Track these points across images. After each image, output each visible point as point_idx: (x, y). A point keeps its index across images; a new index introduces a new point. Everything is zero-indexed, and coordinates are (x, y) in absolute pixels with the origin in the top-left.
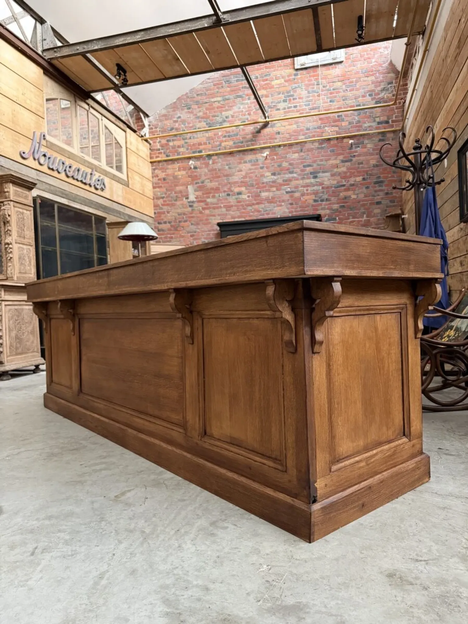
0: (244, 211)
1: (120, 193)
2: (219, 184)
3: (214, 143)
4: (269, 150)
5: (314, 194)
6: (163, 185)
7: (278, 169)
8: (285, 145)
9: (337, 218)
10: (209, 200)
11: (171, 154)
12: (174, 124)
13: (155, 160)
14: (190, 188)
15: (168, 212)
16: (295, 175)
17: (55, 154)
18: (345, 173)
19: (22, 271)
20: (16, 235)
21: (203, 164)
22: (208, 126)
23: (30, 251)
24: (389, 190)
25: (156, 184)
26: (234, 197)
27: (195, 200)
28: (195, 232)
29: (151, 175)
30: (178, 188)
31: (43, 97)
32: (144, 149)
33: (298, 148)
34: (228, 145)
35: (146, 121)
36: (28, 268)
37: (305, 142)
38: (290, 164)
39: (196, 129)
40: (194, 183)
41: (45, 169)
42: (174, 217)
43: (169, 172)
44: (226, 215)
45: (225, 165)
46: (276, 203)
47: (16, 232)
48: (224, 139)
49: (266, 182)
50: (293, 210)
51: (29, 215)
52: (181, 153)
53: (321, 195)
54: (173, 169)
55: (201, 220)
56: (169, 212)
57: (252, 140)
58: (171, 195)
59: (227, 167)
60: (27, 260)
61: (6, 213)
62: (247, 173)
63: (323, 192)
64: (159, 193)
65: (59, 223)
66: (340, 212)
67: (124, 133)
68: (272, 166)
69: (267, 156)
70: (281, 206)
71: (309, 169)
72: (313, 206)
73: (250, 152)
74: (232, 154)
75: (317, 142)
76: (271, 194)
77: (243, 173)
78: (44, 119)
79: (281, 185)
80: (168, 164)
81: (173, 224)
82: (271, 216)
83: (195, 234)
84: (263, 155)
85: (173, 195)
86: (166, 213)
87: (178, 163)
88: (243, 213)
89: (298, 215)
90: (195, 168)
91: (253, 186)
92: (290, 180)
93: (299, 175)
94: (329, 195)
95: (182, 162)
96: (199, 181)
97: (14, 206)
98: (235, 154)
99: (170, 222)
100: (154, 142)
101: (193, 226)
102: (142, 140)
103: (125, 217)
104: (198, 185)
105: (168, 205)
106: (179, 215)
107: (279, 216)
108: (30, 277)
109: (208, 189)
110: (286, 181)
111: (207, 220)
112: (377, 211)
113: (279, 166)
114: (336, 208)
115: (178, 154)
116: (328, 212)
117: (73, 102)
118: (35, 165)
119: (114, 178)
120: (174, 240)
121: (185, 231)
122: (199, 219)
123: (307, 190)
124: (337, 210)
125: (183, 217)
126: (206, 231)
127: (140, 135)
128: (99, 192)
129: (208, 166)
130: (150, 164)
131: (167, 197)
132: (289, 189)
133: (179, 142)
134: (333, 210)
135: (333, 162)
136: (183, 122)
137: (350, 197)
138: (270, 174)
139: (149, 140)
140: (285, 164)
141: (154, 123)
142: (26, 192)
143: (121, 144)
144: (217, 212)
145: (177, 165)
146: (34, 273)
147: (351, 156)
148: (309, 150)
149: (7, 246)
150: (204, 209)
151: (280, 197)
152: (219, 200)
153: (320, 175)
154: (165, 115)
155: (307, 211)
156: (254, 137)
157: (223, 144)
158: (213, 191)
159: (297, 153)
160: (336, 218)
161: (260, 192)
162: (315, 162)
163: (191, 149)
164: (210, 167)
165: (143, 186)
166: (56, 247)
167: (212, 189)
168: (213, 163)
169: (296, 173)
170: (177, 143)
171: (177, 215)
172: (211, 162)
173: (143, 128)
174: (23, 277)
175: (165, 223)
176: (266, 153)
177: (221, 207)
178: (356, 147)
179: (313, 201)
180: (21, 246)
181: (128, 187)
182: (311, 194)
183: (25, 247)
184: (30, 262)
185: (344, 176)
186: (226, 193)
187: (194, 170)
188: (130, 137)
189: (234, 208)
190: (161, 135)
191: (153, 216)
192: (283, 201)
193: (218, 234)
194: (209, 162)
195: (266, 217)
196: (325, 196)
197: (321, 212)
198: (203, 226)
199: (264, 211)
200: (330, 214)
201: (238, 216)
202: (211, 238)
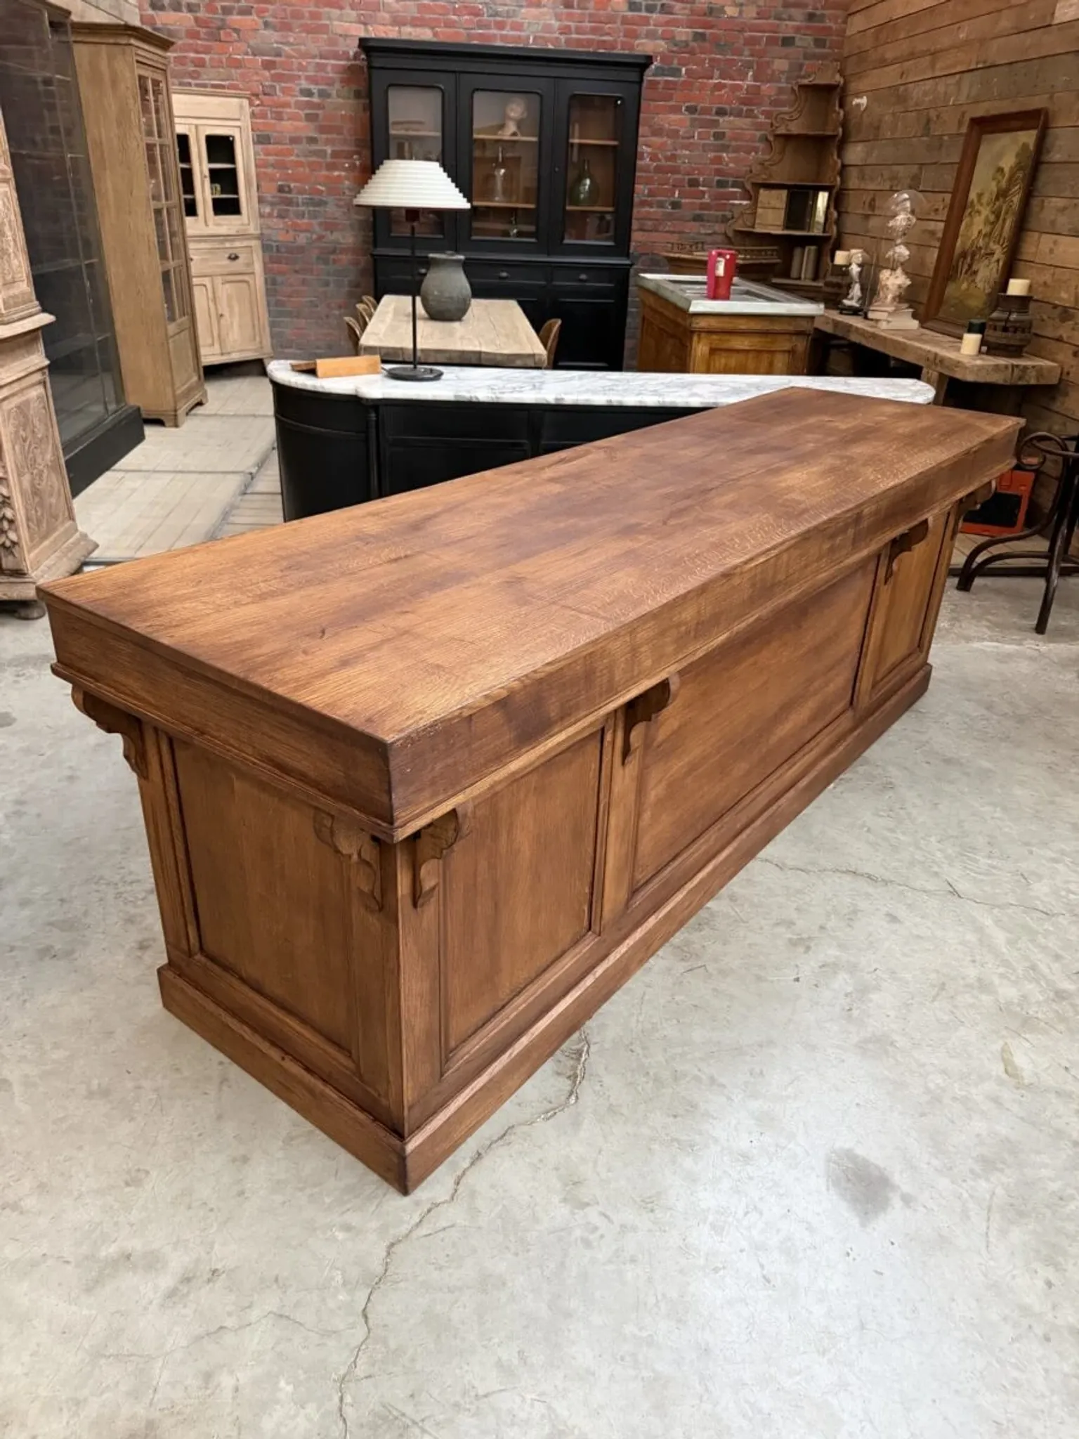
9: (684, 70)
23: (8, 200)
24: (819, 6)
28: (279, 55)
36: (16, 261)
50: (572, 24)
55: (297, 15)
60: (10, 236)
66: (692, 53)
70: (538, 4)
72: (625, 21)
81: (202, 14)
82: (509, 34)
83: (277, 59)
88: (431, 10)
99: (193, 9)
101: (269, 32)
108: (24, 294)
111: (315, 16)
112: (781, 65)
114: (684, 38)
116: (662, 46)
120: (213, 73)
121: (243, 46)
122: (289, 9)
124: (687, 43)
126: (314, 57)
134: (676, 45)
137: (722, 9)
160: (680, 70)
174: (13, 298)
175: (178, 7)
179: (627, 5)
184: (15, 239)
195: (495, 34)
197: (644, 46)
198: (304, 35)
199: (491, 16)
200: (666, 52)
201: (414, 19)
202: (330, 83)
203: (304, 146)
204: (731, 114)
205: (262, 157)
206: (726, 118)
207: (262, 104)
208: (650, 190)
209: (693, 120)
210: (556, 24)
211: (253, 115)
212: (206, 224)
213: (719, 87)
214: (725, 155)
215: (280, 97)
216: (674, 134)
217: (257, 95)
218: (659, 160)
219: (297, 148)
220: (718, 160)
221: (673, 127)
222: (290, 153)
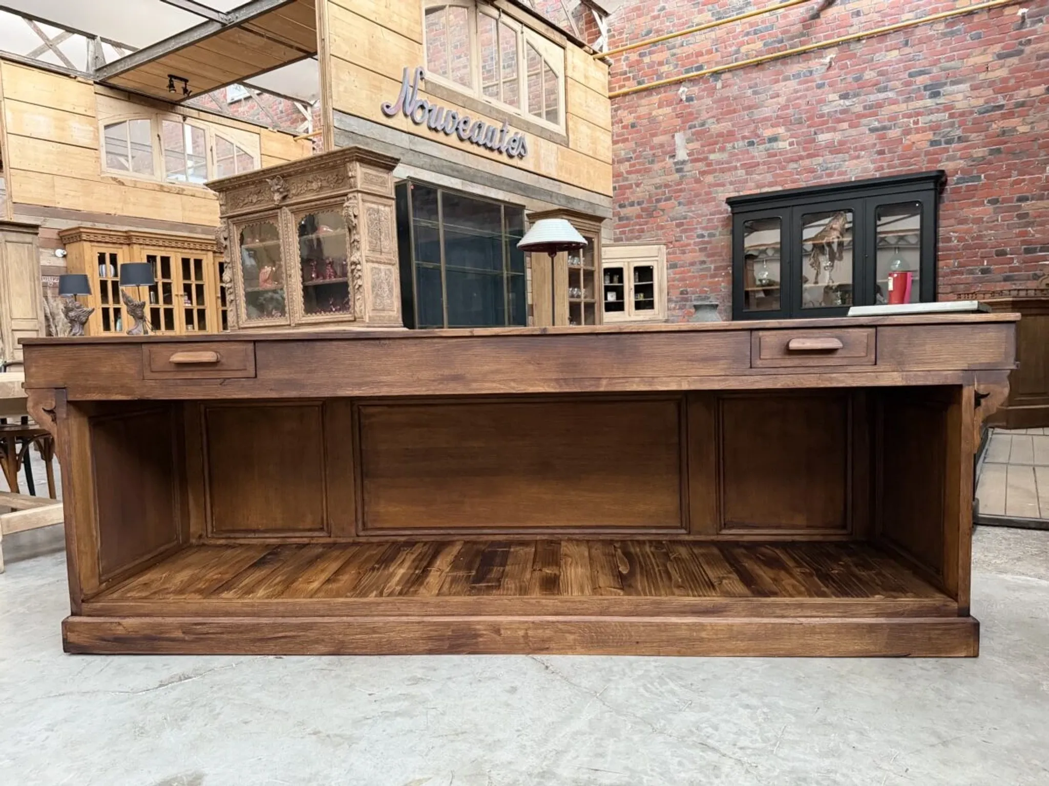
0: (781, 172)
1: (552, 159)
2: (733, 126)
3: (726, 48)
4: (836, 48)
5: (931, 129)
6: (630, 137)
7: (855, 85)
8: (870, 37)
9: (983, 176)
10: (712, 157)
11: (646, 78)
12: (653, 22)
13: (617, 92)
14: (679, 138)
15: (638, 185)
16: (891, 94)
17: (440, 103)
18: (1005, 80)
19: (378, 308)
20: (368, 248)
21: (703, 90)
22: (714, 18)
23: (391, 273)
25: (618, 135)
26: (761, 147)
27: (687, 158)
28: (685, 218)
29: (609, 120)
30: (657, 140)
31: (420, 8)
32: (598, 75)
33: (901, 38)
34: (754, 49)
35: (603, 25)
36: (389, 301)
37: (916, 25)
38: (881, 74)
39: (693, 26)
40: (687, 127)
41: (423, 130)
42: (647, 193)
43: (643, 111)
44: (746, 181)
45: (745, 89)
46: (847, 153)
47: (368, 244)
48: (746, 38)
49: (828, 112)
50: (885, 164)
51: (389, 213)
52: (664, 75)
53: (949, 129)
54: (648, 105)
55: (697, 195)
56: (641, 183)
57: (803, 35)
58: (645, 153)
59: (750, 92)
60: (386, 289)
61: (351, 213)
62: (788, 100)
63: (952, 125)
64: (623, 153)
65: (444, 221)
66: (989, 163)
67: (562, 50)
68: (841, 80)
69: (830, 63)
70: (858, 157)
71: (921, 80)
72: (927, 153)
73: (795, 59)
74: (760, 66)
75: (941, 22)
76: (837, 137)
77: (782, 100)
78: (421, 44)
79: (860, 116)
80: (642, 98)
81: (645, 205)
82: (837, 179)
83: (684, 221)
84: (822, 61)
85: (649, 152)
86: (634, 186)
87: (657, 94)
88: (781, 175)
89: (895, 174)
90: (689, 99)
91: (800, 123)
92: (880, 105)
93: (900, 93)
94: (965, 131)
95: (665, 92)
96: (696, 123)
97: (363, 200)
98: (767, 66)
99: (639, 203)
100: (619, 60)
101: (681, 207)
102: (594, 59)
103: (559, 201)
104: (693, 130)
105: (638, 171)
106: (656, 188)
107: (853, 179)
108: (390, 316)
109: (712, 135)
110: (871, 107)
111: (708, 193)
113: (857, 79)
114: (980, 155)
115: (660, 77)
116: (962, 163)
117: (473, 8)
118: (407, 124)
119: (542, 133)
120: (648, 234)
121: (665, 217)
122: (693, 193)
123: (916, 123)
124: (983, 158)
125: (665, 192)
126: (706, 215)
127: (592, 52)
128: (515, 162)
129: (714, 93)
130: (609, 100)
131: (637, 158)
132: (876, 124)
133: (661, 54)
134: (974, 160)
135: (977, 59)
136: (670, 15)
137: (1014, 129)
138: (838, 98)
139: (607, 58)
140: (869, 75)
141: (618, 25)
142: (382, 174)
143: (557, 72)
144: (727, 177)
145: (655, 98)
146: (398, 309)
147: (1020, 43)
148: (921, 42)
149: (353, 267)
150: (703, 173)
151: (856, 141)
152: (732, 155)
153: (948, 88)
154: (638, 9)
155: (915, 164)
156: (805, 27)
157: (743, 49)
158: (721, 139)
159: (895, 49)
160: (980, 177)
161: (815, 134)
162: (935, 63)
163: (683, 66)
164: (717, 95)
165: (594, 141)
166: (439, 261)
167: (720, 135)
168: (723, 87)
169: (892, 90)
170: (656, 57)
171: (652, 188)
172: (719, 85)
173: (597, 38)
174: (380, 316)
175: (632, 204)
176: (831, 54)
177: (736, 168)
178: (1034, 23)
179: (929, 143)
180: (376, 265)
181: (568, 147)
182: (924, 130)
183: (382, 267)
184: (391, 291)
185: (1003, 87)
186: (746, 141)
187: (687, 104)
188: (573, 57)
189: (761, 167)
190: (629, 46)
191: (611, 194)
192: (863, 148)
193: (728, 218)
194: (716, 85)
195: (826, 180)
196: (959, 132)
197: (946, 166)
198: (701, 205)
199: (823, 170)
200: (966, 167)
201: (769, 182)
202: (716, 228)
203: (698, 267)
204: (1032, 199)
205: (672, 276)
206: (1029, 202)
207: (674, 247)
208: (959, 263)
209: (995, 209)
210: (872, 166)
211: (668, 254)
212: (629, 315)
213: (1017, 182)
214: (1030, 229)
215: (685, 240)
216: (979, 221)
217: (671, 243)
218: (967, 240)
219: (693, 268)
220: (1025, 234)
221: (976, 216)
222: (689, 271)
